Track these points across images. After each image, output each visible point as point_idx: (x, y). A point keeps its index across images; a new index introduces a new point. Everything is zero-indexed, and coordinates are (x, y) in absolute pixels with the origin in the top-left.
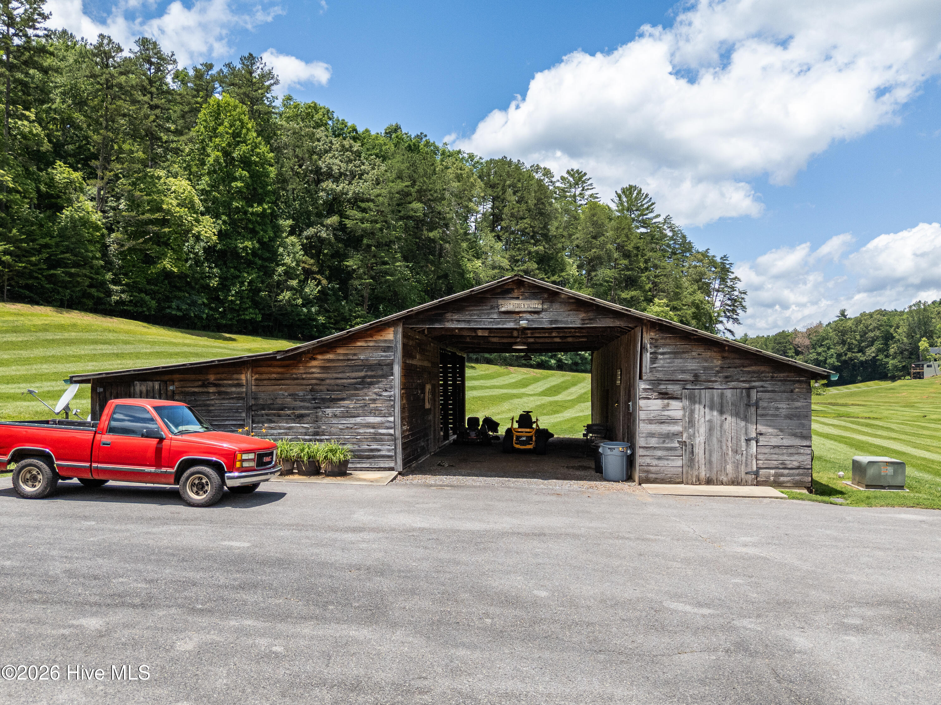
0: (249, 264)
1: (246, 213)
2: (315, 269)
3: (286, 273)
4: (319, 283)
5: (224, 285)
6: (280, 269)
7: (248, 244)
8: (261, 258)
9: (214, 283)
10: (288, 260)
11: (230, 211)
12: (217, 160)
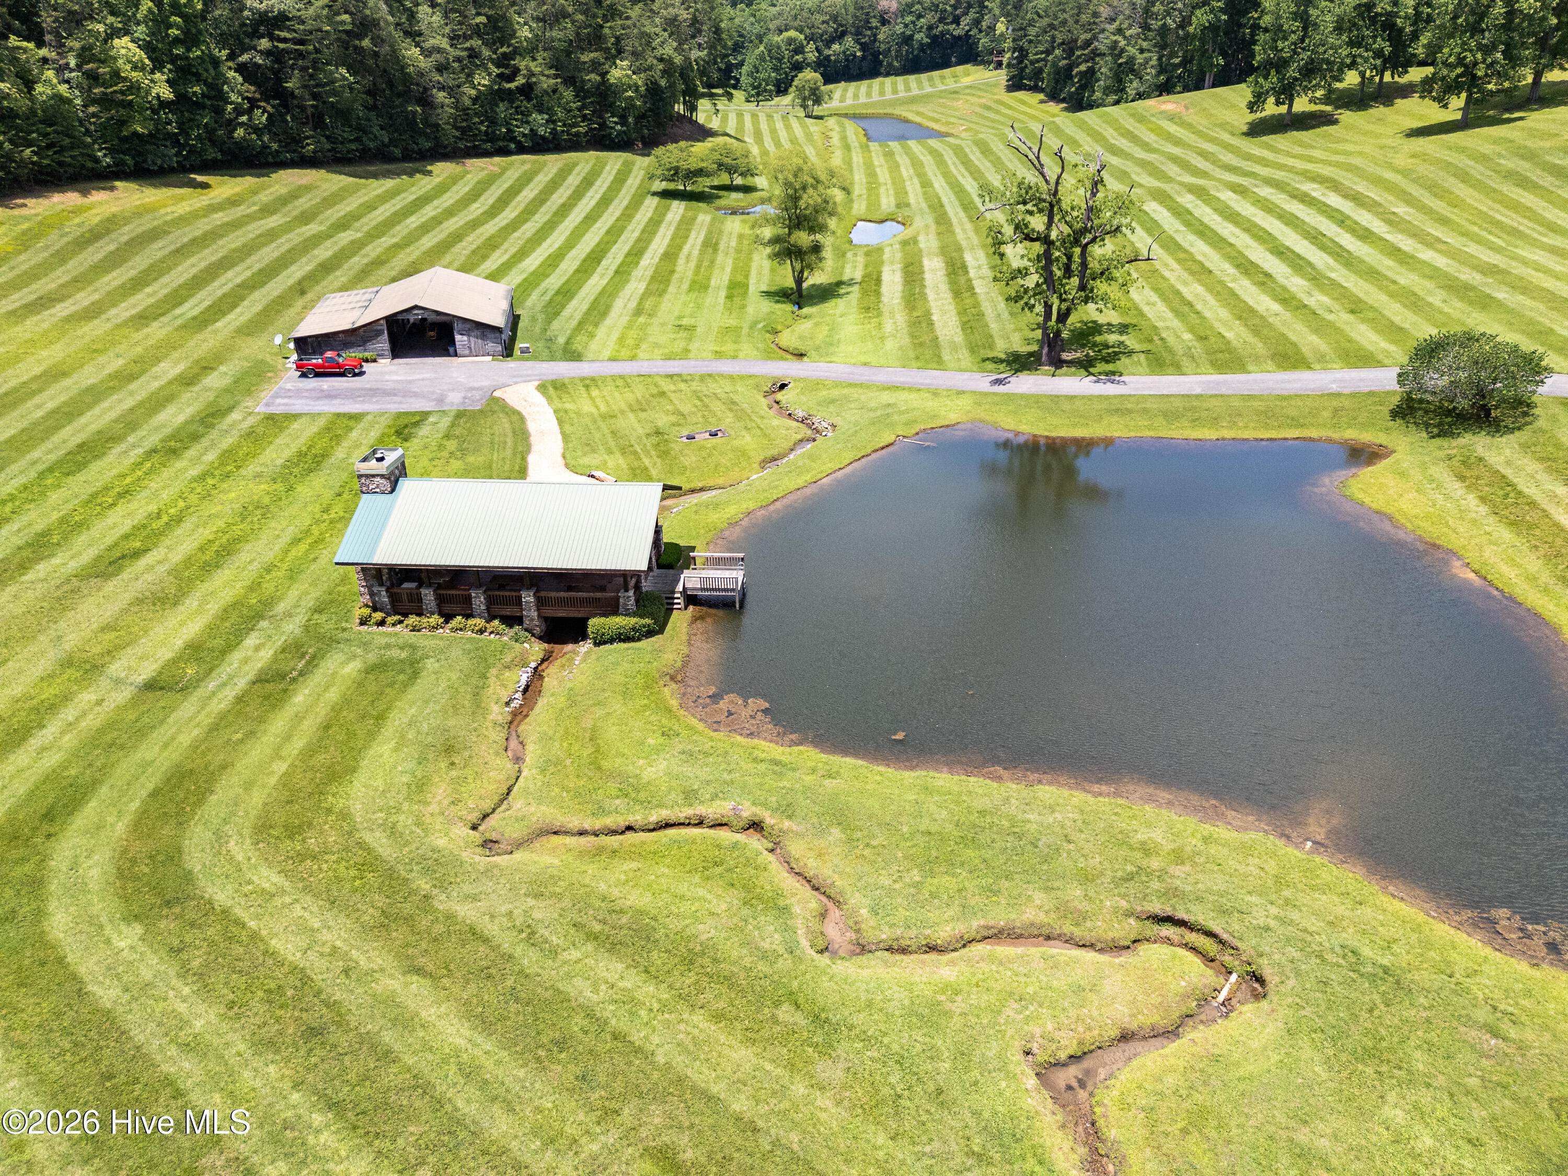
0: (203, 106)
1: (187, 58)
2: (257, 96)
3: (235, 109)
4: (264, 111)
5: (184, 129)
6: (230, 108)
7: (197, 89)
8: (209, 98)
9: (173, 128)
10: (233, 97)
11: (173, 60)
12: (150, 11)
